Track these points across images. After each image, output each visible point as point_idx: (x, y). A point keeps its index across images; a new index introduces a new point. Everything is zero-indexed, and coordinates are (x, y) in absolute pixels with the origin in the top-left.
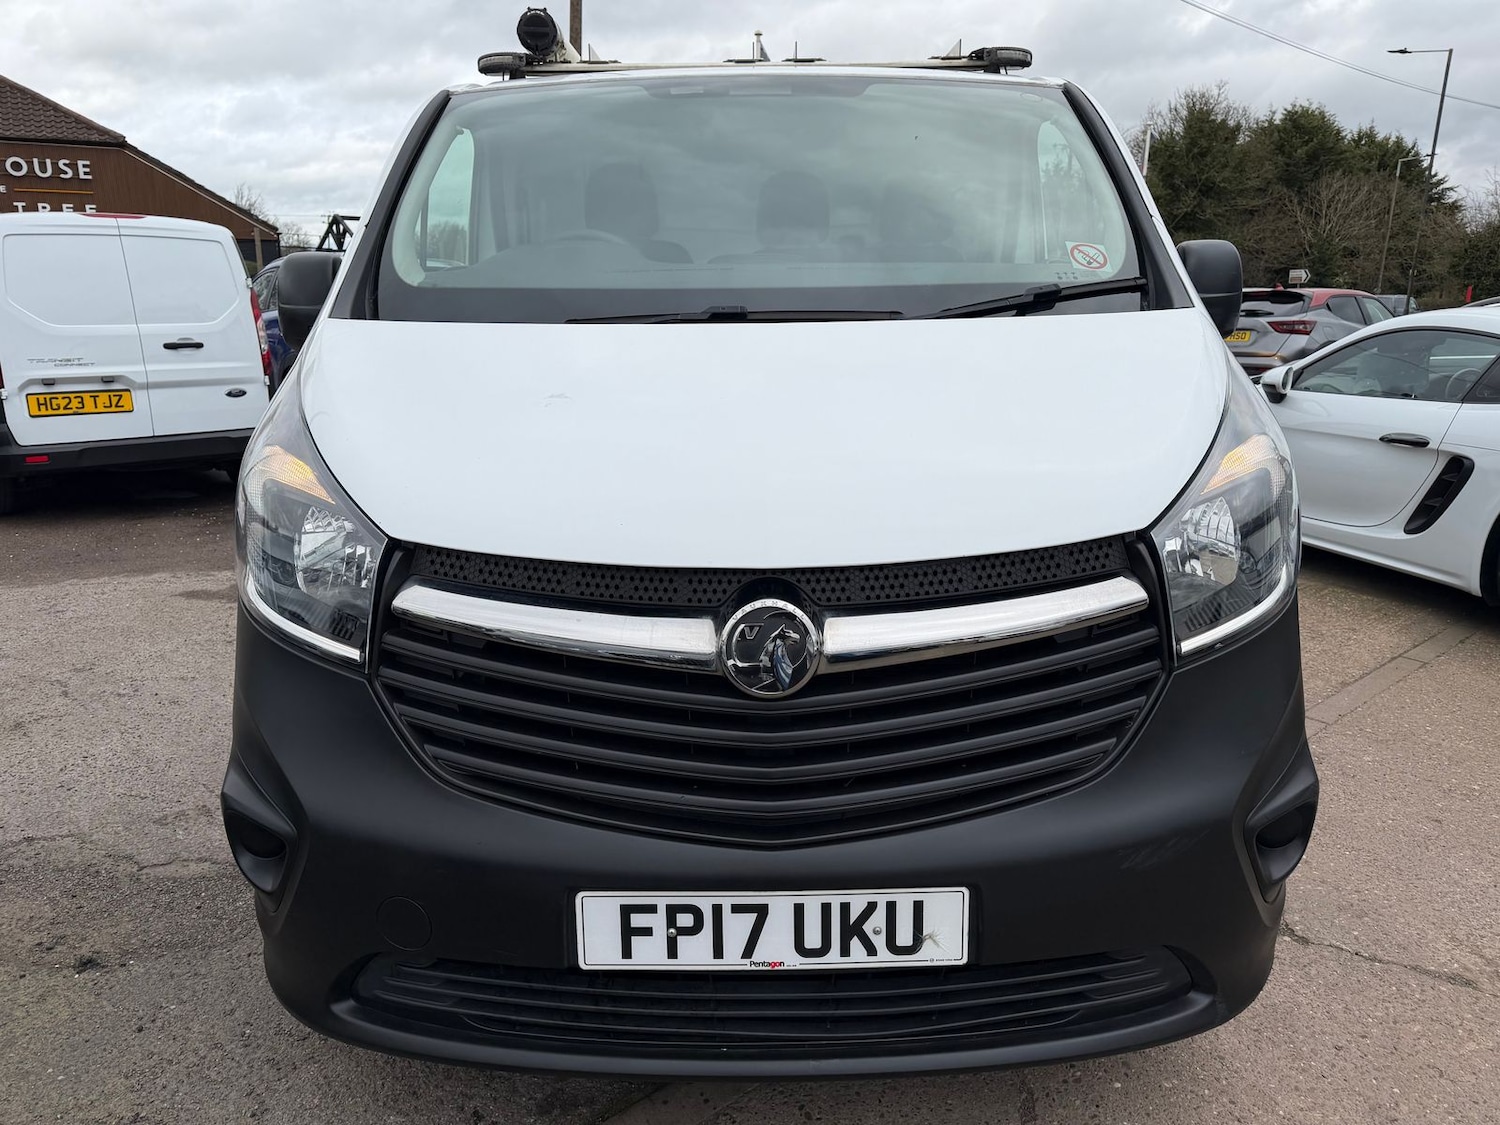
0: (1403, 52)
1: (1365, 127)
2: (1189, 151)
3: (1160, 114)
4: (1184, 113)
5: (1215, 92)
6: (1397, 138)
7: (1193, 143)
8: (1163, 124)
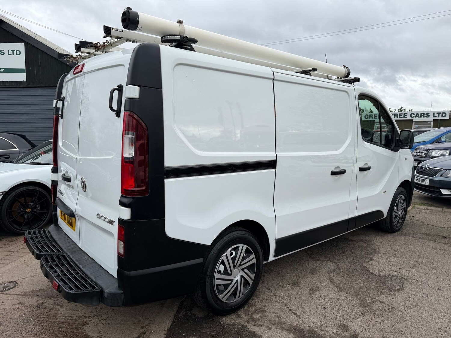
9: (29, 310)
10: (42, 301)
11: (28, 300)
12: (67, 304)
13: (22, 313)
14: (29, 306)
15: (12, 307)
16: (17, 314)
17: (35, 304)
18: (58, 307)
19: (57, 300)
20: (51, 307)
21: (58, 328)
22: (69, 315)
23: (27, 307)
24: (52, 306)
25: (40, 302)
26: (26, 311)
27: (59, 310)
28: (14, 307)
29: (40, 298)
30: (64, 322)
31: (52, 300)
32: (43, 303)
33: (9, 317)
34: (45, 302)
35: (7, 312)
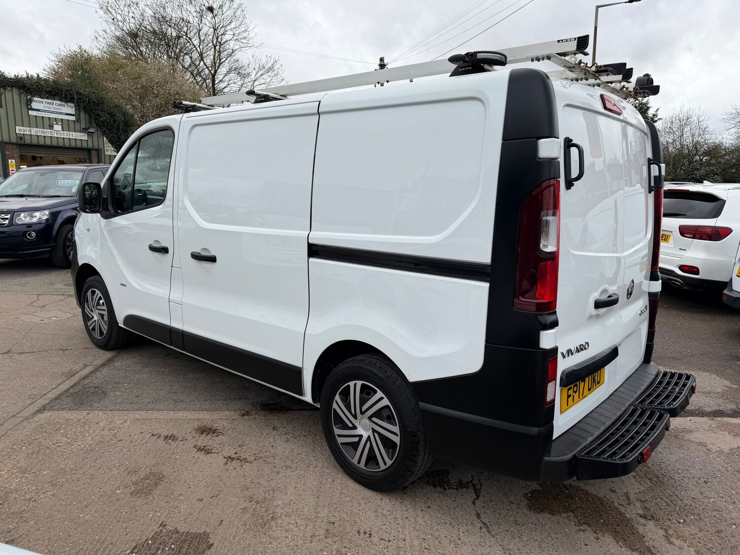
9: (668, 523)
10: (639, 519)
11: (654, 538)
12: (619, 491)
13: (681, 526)
14: (661, 528)
15: (685, 545)
16: (686, 530)
17: (651, 524)
18: (632, 497)
19: (621, 505)
20: (638, 505)
21: (661, 479)
22: (633, 480)
23: (665, 529)
24: (636, 503)
25: (642, 520)
26: (673, 525)
27: (635, 493)
28: (683, 544)
29: (637, 525)
30: (649, 479)
31: (625, 510)
32: (641, 516)
33: (700, 535)
34: (637, 514)
35: (698, 544)
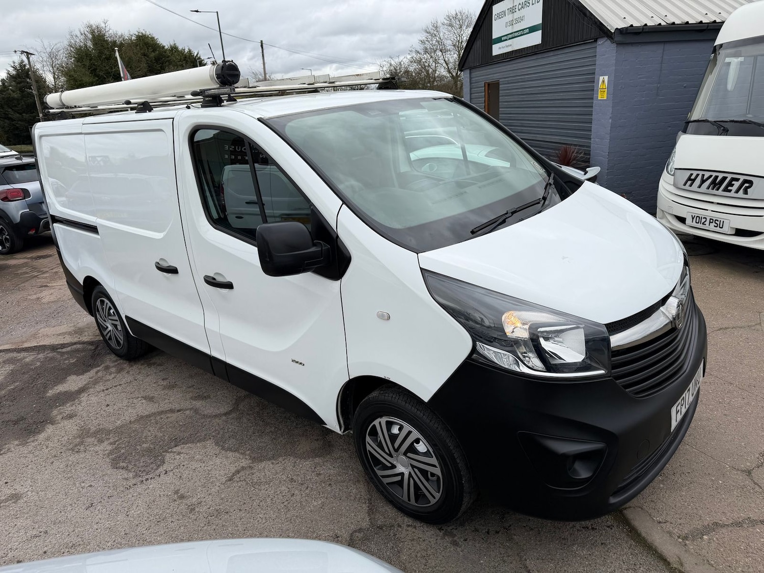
0: (197, 11)
1: (172, 44)
2: (100, 57)
3: (76, 36)
4: (90, 36)
5: (103, 25)
6: (189, 49)
7: (101, 53)
8: (79, 41)
